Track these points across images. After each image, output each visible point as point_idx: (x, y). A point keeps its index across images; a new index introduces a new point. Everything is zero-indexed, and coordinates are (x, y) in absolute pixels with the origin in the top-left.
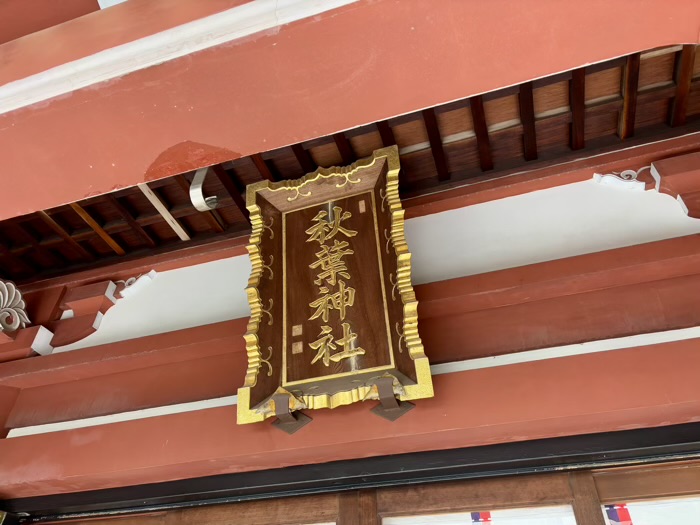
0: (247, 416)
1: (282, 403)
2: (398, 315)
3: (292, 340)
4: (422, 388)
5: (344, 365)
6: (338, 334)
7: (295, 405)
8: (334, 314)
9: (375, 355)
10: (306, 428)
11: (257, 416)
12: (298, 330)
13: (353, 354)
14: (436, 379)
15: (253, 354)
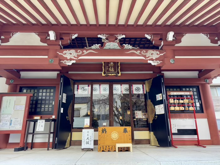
0: (103, 75)
1: (107, 74)
2: (118, 67)
3: (107, 68)
4: (120, 75)
5: (112, 71)
6: (112, 68)
7: (108, 75)
8: (111, 66)
9: (115, 71)
10: (108, 77)
11: (104, 75)
12: (107, 67)
13: (113, 70)
14: (121, 74)
15: (103, 69)
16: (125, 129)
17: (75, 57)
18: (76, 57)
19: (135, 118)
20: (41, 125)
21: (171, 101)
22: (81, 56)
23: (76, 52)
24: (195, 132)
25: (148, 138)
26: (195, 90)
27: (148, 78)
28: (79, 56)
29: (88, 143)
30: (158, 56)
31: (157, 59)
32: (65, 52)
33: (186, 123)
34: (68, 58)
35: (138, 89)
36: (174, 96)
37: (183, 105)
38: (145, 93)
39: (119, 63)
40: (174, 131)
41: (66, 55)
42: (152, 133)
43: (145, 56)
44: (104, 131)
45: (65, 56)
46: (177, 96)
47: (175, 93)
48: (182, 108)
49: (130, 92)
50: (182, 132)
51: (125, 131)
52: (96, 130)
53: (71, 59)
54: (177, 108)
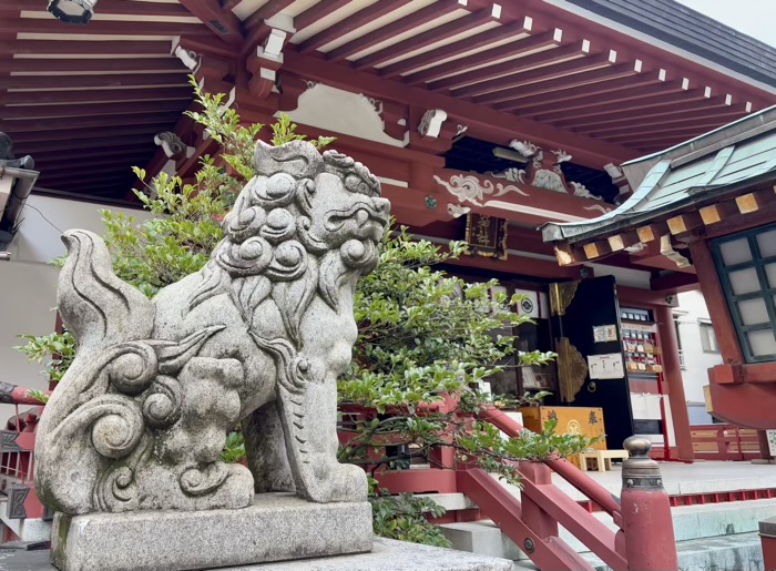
2: (501, 233)
3: (473, 231)
4: (505, 258)
5: (484, 244)
6: (484, 234)
8: (484, 227)
9: (491, 244)
11: (469, 253)
13: (487, 241)
16: (592, 414)
17: (478, 201)
18: (481, 198)
22: (491, 197)
23: (481, 184)
27: (562, 276)
28: (488, 197)
32: (455, 179)
34: (461, 200)
35: (526, 304)
38: (544, 316)
39: (506, 224)
41: (456, 190)
44: (552, 416)
45: (452, 191)
51: (592, 417)
53: (464, 205)
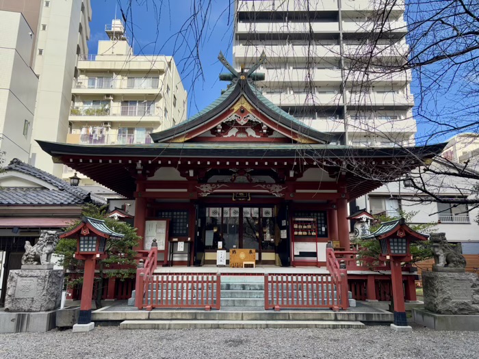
0: (234, 200)
4: (249, 200)
7: (238, 199)
8: (241, 195)
10: (238, 201)
17: (210, 191)
19: (263, 240)
20: (181, 246)
21: (296, 226)
22: (215, 189)
23: (211, 186)
24: (315, 254)
25: (274, 259)
26: (322, 214)
28: (213, 189)
29: (221, 261)
30: (280, 190)
31: (279, 192)
32: (201, 186)
33: (308, 247)
34: (205, 191)
35: (267, 213)
36: (298, 221)
37: (306, 230)
38: (274, 216)
40: (297, 253)
42: (277, 255)
43: (269, 190)
44: (234, 252)
45: (202, 189)
46: (301, 221)
47: (300, 219)
48: (305, 233)
49: (259, 215)
50: (302, 254)
51: (251, 252)
52: (228, 251)
53: (207, 192)
54: (300, 233)
